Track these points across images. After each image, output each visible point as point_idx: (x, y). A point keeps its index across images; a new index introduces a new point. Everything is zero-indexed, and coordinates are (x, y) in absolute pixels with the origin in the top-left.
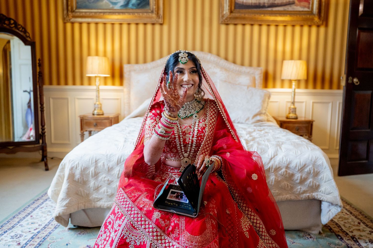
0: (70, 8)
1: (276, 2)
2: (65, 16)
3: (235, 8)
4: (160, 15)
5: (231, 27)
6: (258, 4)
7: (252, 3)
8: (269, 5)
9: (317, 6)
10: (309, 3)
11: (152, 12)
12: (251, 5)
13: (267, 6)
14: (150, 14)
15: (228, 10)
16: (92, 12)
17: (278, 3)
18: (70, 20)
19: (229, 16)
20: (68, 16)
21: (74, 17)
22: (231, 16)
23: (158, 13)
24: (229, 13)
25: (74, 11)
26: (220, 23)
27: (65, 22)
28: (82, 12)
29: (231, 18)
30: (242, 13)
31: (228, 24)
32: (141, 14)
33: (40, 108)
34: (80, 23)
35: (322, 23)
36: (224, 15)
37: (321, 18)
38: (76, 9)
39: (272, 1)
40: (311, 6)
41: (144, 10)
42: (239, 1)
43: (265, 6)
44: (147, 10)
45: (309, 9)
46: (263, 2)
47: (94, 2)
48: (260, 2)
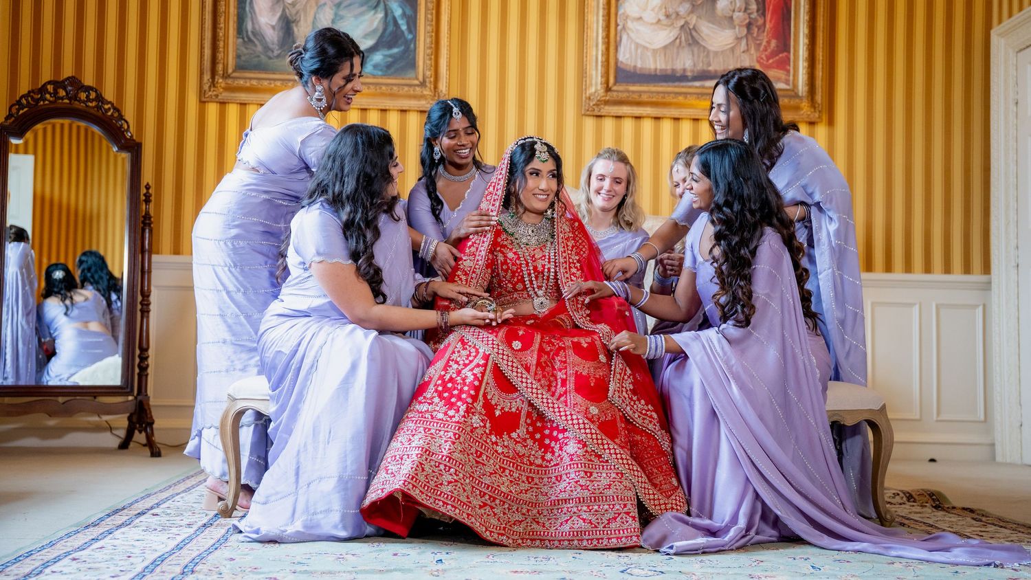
0: (220, 67)
1: (710, 68)
2: (206, 87)
3: (616, 83)
4: (441, 91)
5: (609, 124)
6: (669, 72)
7: (656, 69)
8: (695, 74)
9: (806, 77)
10: (788, 71)
11: (423, 84)
12: (653, 73)
13: (690, 78)
14: (417, 89)
15: (601, 84)
16: (275, 80)
17: (716, 71)
18: (217, 96)
19: (604, 98)
20: (214, 86)
21: (229, 89)
22: (607, 98)
23: (436, 87)
24: (602, 91)
25: (229, 76)
26: (583, 113)
27: (205, 100)
28: (251, 79)
29: (607, 103)
30: (633, 92)
31: (600, 116)
32: (395, 88)
33: (141, 303)
34: (241, 104)
35: (819, 117)
36: (591, 95)
37: (817, 105)
38: (234, 71)
39: (701, 64)
40: (791, 78)
41: (403, 79)
42: (627, 65)
43: (687, 76)
44: (409, 79)
45: (788, 84)
46: (682, 67)
47: (278, 56)
48: (674, 68)
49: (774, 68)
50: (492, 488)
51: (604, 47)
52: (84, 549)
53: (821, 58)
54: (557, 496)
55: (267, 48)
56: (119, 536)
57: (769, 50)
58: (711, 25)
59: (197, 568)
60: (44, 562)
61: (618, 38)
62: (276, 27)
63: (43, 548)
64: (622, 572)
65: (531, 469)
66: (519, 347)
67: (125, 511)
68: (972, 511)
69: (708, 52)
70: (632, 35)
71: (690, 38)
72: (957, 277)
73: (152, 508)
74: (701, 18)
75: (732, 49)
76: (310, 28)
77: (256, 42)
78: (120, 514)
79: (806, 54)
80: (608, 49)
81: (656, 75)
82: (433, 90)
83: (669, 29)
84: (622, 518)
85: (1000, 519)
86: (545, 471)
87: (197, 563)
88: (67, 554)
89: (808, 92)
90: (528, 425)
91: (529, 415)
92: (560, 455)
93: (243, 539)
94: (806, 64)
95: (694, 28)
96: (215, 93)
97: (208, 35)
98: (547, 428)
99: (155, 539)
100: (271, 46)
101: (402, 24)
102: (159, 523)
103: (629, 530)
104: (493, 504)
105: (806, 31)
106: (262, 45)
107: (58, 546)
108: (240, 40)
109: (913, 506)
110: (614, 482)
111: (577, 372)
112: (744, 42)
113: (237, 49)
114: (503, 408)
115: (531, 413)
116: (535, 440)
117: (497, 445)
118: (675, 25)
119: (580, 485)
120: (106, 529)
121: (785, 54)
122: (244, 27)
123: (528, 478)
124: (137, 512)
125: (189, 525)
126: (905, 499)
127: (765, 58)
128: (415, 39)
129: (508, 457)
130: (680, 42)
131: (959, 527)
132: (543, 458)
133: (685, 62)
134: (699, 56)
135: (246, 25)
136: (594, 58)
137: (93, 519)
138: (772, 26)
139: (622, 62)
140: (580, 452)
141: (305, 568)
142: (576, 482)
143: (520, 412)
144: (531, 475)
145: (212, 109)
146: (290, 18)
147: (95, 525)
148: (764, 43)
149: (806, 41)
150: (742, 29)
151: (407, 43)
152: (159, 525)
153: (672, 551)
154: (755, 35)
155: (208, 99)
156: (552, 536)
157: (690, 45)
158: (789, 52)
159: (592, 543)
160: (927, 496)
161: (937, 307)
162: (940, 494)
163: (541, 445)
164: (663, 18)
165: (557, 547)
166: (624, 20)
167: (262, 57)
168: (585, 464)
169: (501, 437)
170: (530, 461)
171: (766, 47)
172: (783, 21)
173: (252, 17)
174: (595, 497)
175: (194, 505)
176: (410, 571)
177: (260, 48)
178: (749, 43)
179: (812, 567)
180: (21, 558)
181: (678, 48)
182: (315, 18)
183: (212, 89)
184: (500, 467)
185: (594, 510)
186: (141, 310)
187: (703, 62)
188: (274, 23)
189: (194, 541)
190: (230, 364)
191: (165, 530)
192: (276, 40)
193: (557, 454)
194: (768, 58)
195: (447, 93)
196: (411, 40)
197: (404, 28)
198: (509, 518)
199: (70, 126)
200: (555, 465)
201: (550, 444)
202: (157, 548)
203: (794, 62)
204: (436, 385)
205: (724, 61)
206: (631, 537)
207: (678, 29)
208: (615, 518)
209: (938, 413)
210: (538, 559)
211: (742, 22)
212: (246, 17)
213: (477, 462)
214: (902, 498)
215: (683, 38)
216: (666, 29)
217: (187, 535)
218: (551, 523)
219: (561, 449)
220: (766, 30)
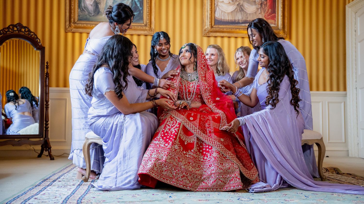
0: (72, 20)
1: (248, 19)
2: (67, 27)
3: (215, 24)
4: (152, 28)
5: (212, 39)
6: (233, 21)
7: (229, 20)
8: (243, 22)
9: (281, 22)
10: (275, 20)
11: (146, 25)
12: (228, 21)
13: (241, 23)
14: (144, 27)
15: (209, 25)
17: (250, 20)
18: (71, 30)
19: (211, 30)
20: (70, 26)
21: (76, 27)
22: (212, 30)
23: (150, 27)
24: (210, 27)
25: (76, 23)
26: (203, 35)
27: (67, 31)
28: (84, 24)
29: (211, 32)
30: (221, 28)
31: (209, 37)
32: (136, 27)
33: (45, 105)
34: (80, 33)
35: (286, 36)
36: (206, 29)
37: (285, 32)
38: (78, 21)
39: (245, 18)
40: (276, 23)
41: (139, 24)
42: (218, 18)
43: (240, 22)
44: (141, 24)
45: (275, 25)
46: (238, 19)
47: (93, 16)
48: (235, 19)
49: (270, 19)
50: (186, 169)
51: (210, 12)
52: (38, 195)
53: (287, 16)
54: (211, 172)
55: (89, 13)
56: (50, 189)
57: (269, 13)
58: (248, 4)
59: (82, 201)
60: (25, 200)
61: (215, 9)
62: (92, 5)
63: (22, 195)
64: (238, 199)
65: (199, 163)
66: (193, 119)
67: (48, 180)
68: (350, 174)
69: (247, 13)
70: (220, 8)
71: (240, 8)
72: (335, 92)
73: (57, 179)
74: (244, 1)
75: (256, 13)
76: (105, 6)
77: (86, 11)
78: (46, 181)
79: (282, 14)
80: (212, 13)
81: (229, 22)
82: (149, 28)
83: (233, 5)
84: (235, 179)
85: (361, 177)
86: (205, 163)
87: (82, 199)
88: (32, 197)
89: (282, 28)
90: (197, 147)
91: (197, 143)
92: (210, 157)
93: (96, 190)
94: (281, 18)
95: (242, 5)
96: (71, 29)
97: (68, 8)
98: (204, 148)
99: (63, 190)
100: (91, 12)
101: (138, 4)
102: (62, 184)
103: (237, 183)
104: (187, 176)
105: (282, 6)
106: (87, 11)
107: (28, 193)
108: (80, 10)
109: (329, 173)
110: (231, 167)
111: (214, 127)
112: (260, 10)
113: (79, 13)
114: (187, 142)
115: (198, 143)
116: (200, 152)
117: (186, 154)
118: (235, 4)
119: (219, 168)
120: (44, 187)
121: (274, 14)
122: (81, 5)
123: (198, 166)
124: (52, 180)
125: (74, 185)
126: (325, 171)
127: (267, 16)
128: (143, 9)
129: (191, 158)
130: (237, 10)
131: (349, 181)
132: (203, 159)
133: (239, 17)
134: (244, 15)
135: (82, 5)
136: (207, 16)
137: (37, 184)
138: (269, 4)
139: (216, 17)
140: (218, 156)
141: (122, 200)
142: (218, 167)
143: (194, 142)
144: (199, 165)
145: (70, 35)
146: (97, 2)
147: (39, 185)
148: (267, 10)
149: (282, 10)
150: (259, 5)
151: (140, 11)
152: (62, 185)
153: (253, 191)
154: (263, 7)
155: (68, 31)
156: (210, 187)
157: (240, 11)
158: (276, 14)
159: (224, 189)
160: (333, 170)
161: (328, 103)
162: (337, 169)
163: (203, 154)
164: (231, 1)
165: (212, 191)
166: (217, 2)
167: (88, 16)
168: (220, 160)
169: (188, 152)
170: (199, 160)
171: (267, 11)
172: (273, 2)
173: (84, 1)
174: (225, 172)
175: (73, 177)
176: (161, 201)
177: (87, 13)
178: (261, 10)
179: (305, 196)
180: (15, 199)
181: (236, 12)
182: (106, 2)
183: (69, 28)
184: (188, 162)
185: (225, 177)
186: (45, 107)
187: (245, 17)
188: (92, 4)
189: (78, 191)
190: (84, 126)
191: (65, 187)
192: (92, 10)
193: (209, 157)
194: (268, 16)
195: (154, 28)
196: (141, 10)
197: (139, 5)
198: (193, 180)
199: (19, 41)
200: (208, 161)
201: (206, 154)
202: (65, 194)
203: (277, 17)
204: (161, 134)
205: (253, 17)
206: (238, 186)
207: (236, 5)
208: (232, 180)
209: (329, 140)
210: (206, 195)
211: (259, 3)
212: (82, 1)
213: (179, 161)
214: (324, 170)
215: (238, 9)
216: (232, 6)
217: (74, 189)
218: (209, 182)
219: (210, 155)
220: (267, 6)
